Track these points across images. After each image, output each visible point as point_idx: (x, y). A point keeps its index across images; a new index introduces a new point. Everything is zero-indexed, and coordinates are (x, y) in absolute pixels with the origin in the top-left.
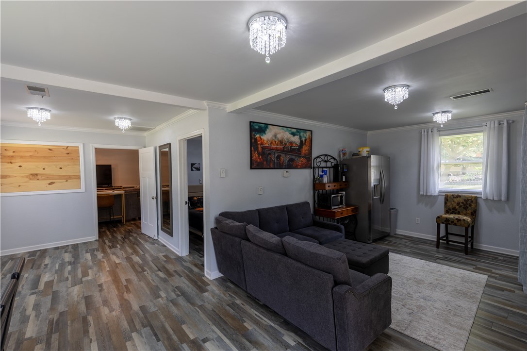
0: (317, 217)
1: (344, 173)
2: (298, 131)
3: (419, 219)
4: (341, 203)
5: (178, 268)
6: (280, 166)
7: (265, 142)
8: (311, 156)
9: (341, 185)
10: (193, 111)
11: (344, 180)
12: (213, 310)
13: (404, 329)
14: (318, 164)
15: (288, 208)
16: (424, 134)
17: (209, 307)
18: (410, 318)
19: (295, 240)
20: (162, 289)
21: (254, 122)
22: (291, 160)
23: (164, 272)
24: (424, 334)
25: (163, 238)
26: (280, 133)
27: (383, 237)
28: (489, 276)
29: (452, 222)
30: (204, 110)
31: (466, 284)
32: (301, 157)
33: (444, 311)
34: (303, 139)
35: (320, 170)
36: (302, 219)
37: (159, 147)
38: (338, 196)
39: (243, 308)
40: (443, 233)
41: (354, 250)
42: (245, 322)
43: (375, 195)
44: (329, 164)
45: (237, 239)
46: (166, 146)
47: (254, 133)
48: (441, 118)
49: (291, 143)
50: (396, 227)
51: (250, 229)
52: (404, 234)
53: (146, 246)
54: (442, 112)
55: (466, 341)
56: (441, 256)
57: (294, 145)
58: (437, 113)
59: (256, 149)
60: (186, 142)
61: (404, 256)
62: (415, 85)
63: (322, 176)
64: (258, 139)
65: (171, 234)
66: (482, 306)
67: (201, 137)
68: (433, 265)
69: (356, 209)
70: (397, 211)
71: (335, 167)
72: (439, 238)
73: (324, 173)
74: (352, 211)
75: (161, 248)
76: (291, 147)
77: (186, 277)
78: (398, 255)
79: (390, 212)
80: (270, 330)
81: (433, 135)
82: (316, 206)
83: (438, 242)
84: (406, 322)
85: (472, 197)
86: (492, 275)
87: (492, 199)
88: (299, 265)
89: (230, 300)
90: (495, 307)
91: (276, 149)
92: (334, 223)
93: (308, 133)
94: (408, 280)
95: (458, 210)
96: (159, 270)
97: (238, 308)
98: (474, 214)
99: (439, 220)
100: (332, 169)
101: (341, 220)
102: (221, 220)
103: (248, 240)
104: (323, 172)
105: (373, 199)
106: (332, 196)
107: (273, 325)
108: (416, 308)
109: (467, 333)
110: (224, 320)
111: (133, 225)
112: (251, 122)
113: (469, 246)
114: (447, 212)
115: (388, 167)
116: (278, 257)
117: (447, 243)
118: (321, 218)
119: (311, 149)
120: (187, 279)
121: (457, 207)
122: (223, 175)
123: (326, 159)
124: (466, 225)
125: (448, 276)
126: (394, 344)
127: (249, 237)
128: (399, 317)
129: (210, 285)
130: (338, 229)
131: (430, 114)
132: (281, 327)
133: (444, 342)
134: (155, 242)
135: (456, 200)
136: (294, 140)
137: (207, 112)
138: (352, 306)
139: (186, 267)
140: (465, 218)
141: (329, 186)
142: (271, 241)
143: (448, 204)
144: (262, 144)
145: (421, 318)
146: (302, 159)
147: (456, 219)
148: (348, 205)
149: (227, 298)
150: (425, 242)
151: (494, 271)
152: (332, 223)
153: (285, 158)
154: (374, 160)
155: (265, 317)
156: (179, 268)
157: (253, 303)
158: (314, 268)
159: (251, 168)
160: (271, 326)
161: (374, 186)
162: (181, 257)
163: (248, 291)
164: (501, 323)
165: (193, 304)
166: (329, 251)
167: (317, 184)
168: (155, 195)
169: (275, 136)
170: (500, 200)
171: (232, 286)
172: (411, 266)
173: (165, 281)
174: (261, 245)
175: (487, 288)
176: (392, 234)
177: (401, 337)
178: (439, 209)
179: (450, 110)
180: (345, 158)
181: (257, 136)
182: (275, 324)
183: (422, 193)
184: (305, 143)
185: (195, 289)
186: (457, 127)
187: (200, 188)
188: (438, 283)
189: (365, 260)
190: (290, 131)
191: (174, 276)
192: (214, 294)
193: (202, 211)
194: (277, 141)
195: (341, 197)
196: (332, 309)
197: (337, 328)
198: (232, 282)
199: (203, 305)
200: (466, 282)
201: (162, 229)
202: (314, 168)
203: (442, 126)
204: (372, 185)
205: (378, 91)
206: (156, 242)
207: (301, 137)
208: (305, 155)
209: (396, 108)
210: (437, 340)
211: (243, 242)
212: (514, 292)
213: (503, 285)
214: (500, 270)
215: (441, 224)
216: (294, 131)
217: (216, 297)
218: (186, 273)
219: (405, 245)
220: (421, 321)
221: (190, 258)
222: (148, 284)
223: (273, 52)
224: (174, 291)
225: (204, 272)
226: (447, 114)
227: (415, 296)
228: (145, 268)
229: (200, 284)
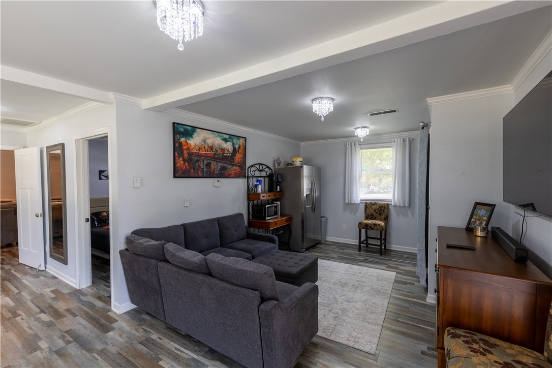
0: (251, 229)
1: (278, 183)
2: (230, 137)
3: (345, 225)
4: (276, 213)
5: (72, 306)
6: (210, 175)
7: (192, 147)
8: (245, 165)
9: (275, 195)
10: (95, 103)
11: (278, 190)
12: (119, 353)
13: (329, 334)
14: (253, 173)
15: (219, 221)
16: (348, 147)
17: (113, 350)
18: (335, 322)
19: (221, 256)
20: (43, 338)
21: (178, 124)
22: (223, 168)
23: (50, 314)
24: (346, 336)
25: (54, 268)
26: (210, 138)
27: (315, 245)
28: (397, 273)
29: (371, 227)
30: (111, 103)
31: (380, 282)
32: (234, 165)
33: (363, 310)
34: (237, 147)
35: (255, 179)
36: (235, 232)
37: (47, 148)
38: (273, 206)
39: (160, 343)
40: (363, 238)
41: (286, 261)
42: (161, 360)
43: (307, 204)
44: (264, 174)
45: (153, 262)
46: (58, 147)
47: (178, 136)
48: (361, 133)
49: (223, 150)
50: (326, 235)
51: (169, 249)
52: (332, 241)
53: (24, 281)
54: (362, 127)
55: (379, 335)
56: (362, 259)
57: (226, 152)
58: (358, 128)
59: (181, 155)
60: (86, 143)
61: (332, 262)
62: (339, 99)
63: (256, 186)
64: (184, 143)
65: (65, 262)
66: (391, 300)
67: (106, 137)
68: (356, 267)
69: (290, 219)
70: (327, 219)
71: (270, 177)
72: (360, 243)
73: (258, 183)
74: (286, 221)
75: (50, 281)
76: (222, 154)
77: (84, 316)
78: (327, 261)
79: (321, 220)
80: (192, 363)
81: (355, 148)
82: (251, 217)
83: (360, 246)
84: (332, 326)
85: (385, 204)
86: (399, 271)
87: (399, 205)
88: (225, 284)
89: (144, 336)
90: (401, 299)
91: (206, 156)
92: (268, 235)
93: (242, 140)
94: (334, 285)
95: (375, 216)
96: (42, 311)
97: (153, 344)
98: (386, 219)
99: (361, 226)
100: (267, 179)
101: (276, 231)
102: (133, 239)
103: (167, 261)
104: (257, 181)
105: (305, 208)
106: (267, 206)
107: (196, 357)
108: (340, 311)
109: (380, 328)
110: (133, 363)
111: (6, 254)
112: (174, 123)
113: (383, 247)
114: (367, 218)
115: (319, 177)
116: (201, 278)
117: (367, 246)
118: (256, 230)
119: (245, 157)
120: (84, 319)
121: (374, 213)
122: (138, 185)
123: (261, 169)
124: (381, 229)
125: (367, 276)
126: (320, 352)
127: (168, 257)
128: (326, 323)
129: (117, 321)
130: (271, 240)
131: (352, 129)
132: (205, 357)
133: (362, 341)
134: (38, 273)
135: (373, 207)
136: (226, 147)
137: (114, 107)
138: (279, 322)
139: (86, 301)
140: (380, 222)
141: (263, 197)
142: (193, 260)
143: (368, 211)
144: (188, 149)
145: (344, 321)
146: (235, 168)
147: (374, 224)
148: (282, 216)
149: (139, 334)
150: (350, 247)
151: (400, 267)
152: (267, 234)
153: (216, 166)
154: (306, 170)
155: (187, 349)
156: (74, 305)
157: (173, 335)
158: (241, 286)
159: (175, 177)
160: (194, 359)
161: (307, 195)
162: (79, 290)
163: (167, 322)
164: (405, 314)
165: (90, 351)
166: (255, 266)
167: (251, 195)
168: (41, 212)
169: (205, 141)
170: (405, 206)
171: (148, 318)
172: (338, 271)
173: (49, 325)
174: (182, 266)
175: (395, 284)
176: (322, 241)
177: (327, 343)
178: (360, 216)
179: (368, 126)
180: (280, 167)
181: (183, 140)
182: (198, 355)
183: (347, 201)
184: (239, 150)
185: (95, 330)
186: (374, 141)
187: (106, 201)
188: (359, 284)
189: (295, 270)
190: (222, 136)
191: (65, 316)
192: (121, 332)
193: (109, 229)
194: (206, 147)
195: (276, 207)
196: (259, 328)
197: (264, 348)
198: (148, 314)
199: (105, 348)
200: (380, 280)
201: (51, 256)
202: (248, 177)
203: (362, 140)
204: (305, 195)
205: (307, 101)
206: (43, 273)
207: (233, 144)
208: (239, 163)
209: (323, 119)
210: (357, 340)
211: (160, 264)
212: (413, 284)
213: (406, 279)
214: (405, 266)
215: (362, 230)
216: (227, 136)
217: (124, 336)
218: (84, 311)
219: (334, 251)
220: (344, 324)
221: (92, 289)
222: (21, 333)
223: (187, 39)
224: (63, 337)
225: (110, 306)
226: (366, 129)
227: (340, 299)
228: (19, 312)
229: (103, 322)
